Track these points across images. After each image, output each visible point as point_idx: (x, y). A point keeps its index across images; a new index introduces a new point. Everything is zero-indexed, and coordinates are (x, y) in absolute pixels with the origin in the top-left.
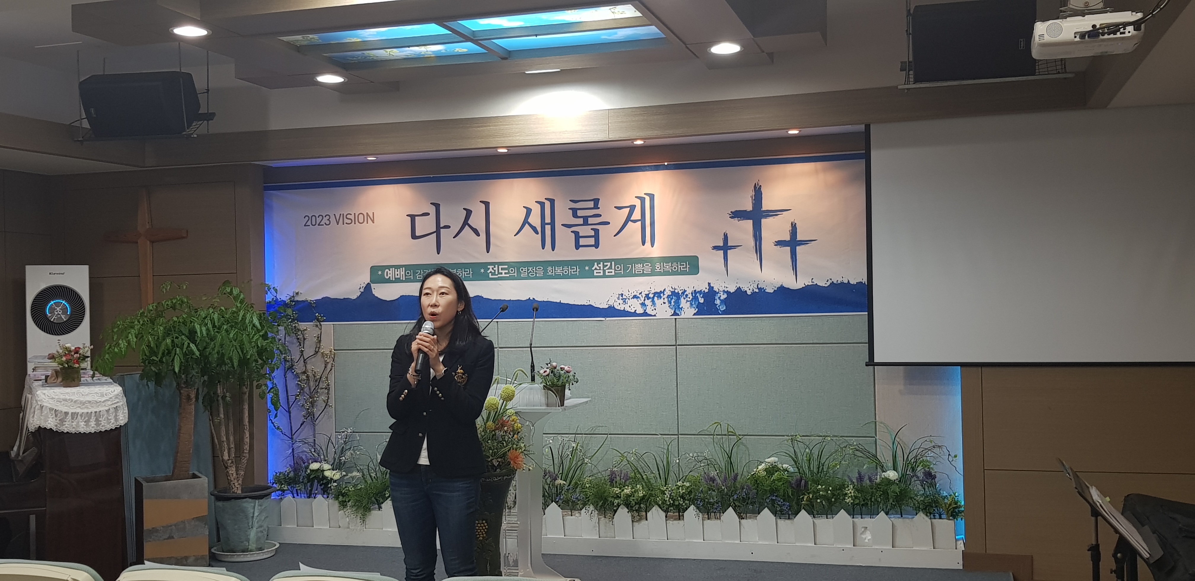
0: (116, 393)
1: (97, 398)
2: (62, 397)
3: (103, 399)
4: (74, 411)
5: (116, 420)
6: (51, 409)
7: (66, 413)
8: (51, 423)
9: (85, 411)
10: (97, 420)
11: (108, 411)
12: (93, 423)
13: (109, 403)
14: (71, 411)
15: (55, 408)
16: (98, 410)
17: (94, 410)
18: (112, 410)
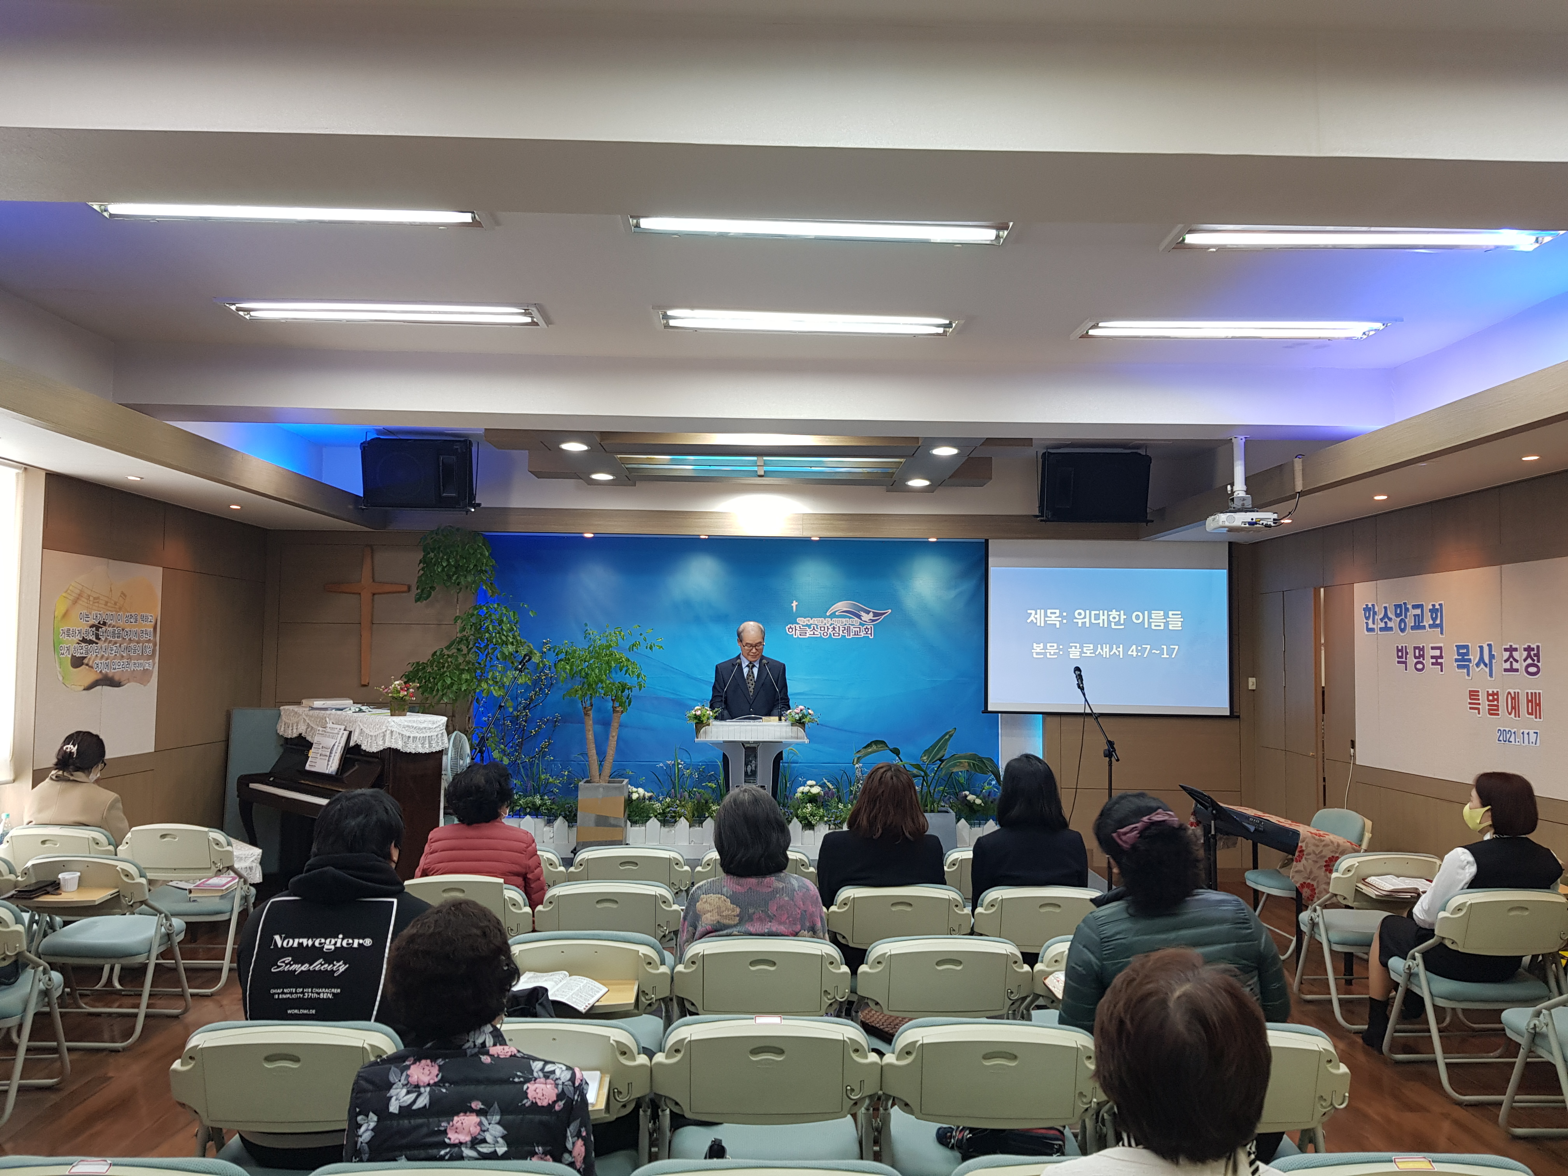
0: (443, 722)
1: (430, 726)
2: (406, 724)
3: (435, 726)
4: (414, 735)
5: (443, 743)
6: (399, 734)
7: (409, 737)
8: (399, 745)
9: (422, 735)
10: (430, 743)
11: (437, 736)
12: (427, 746)
13: (439, 729)
14: (412, 735)
15: (402, 732)
16: (430, 735)
17: (428, 734)
18: (440, 736)
